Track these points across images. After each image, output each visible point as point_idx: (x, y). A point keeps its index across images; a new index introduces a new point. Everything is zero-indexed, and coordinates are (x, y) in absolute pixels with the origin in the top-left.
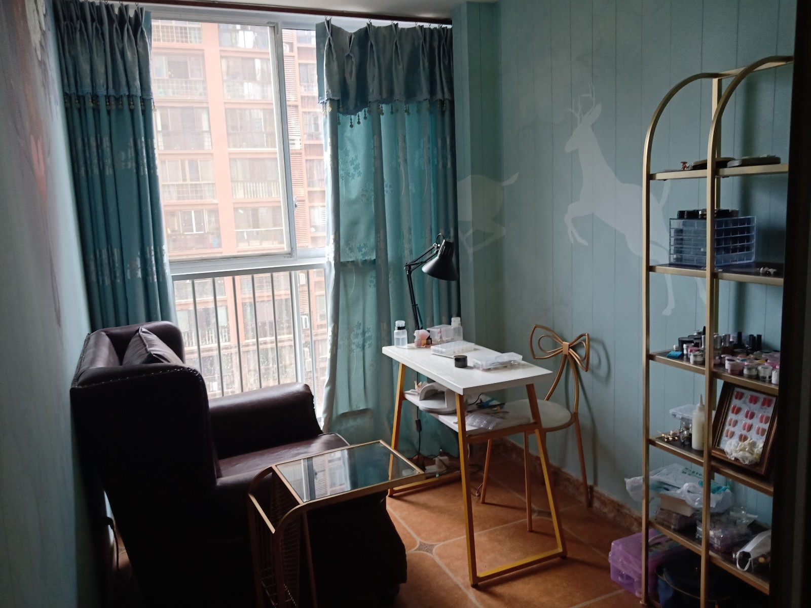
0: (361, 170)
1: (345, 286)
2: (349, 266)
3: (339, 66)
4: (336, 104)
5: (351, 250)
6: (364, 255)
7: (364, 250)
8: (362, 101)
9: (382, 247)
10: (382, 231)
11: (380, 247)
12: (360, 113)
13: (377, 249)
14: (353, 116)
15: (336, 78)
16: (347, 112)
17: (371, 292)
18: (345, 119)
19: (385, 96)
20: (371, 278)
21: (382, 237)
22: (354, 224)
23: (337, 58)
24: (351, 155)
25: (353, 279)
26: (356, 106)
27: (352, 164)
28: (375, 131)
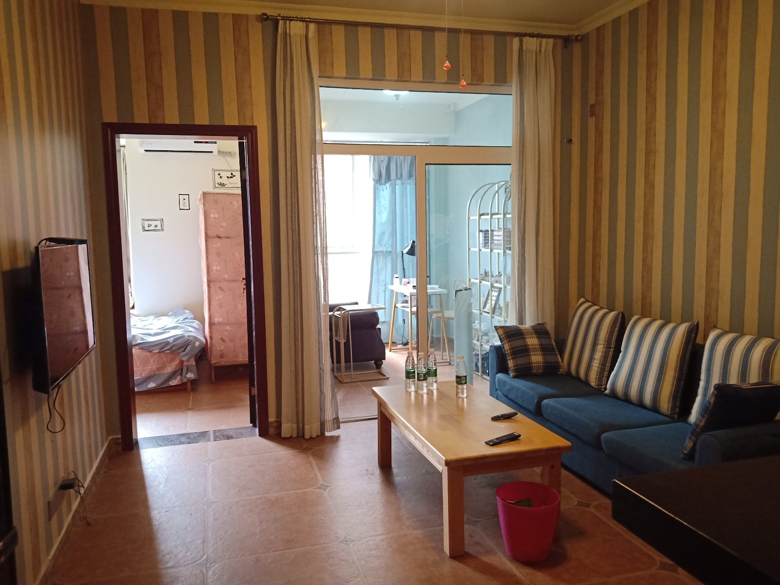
0: (387, 209)
1: (377, 262)
2: (380, 253)
3: (378, 165)
4: (376, 181)
5: (381, 246)
6: (386, 249)
7: (387, 246)
8: (388, 178)
9: (395, 244)
10: (394, 237)
11: (394, 245)
12: (387, 184)
13: (392, 246)
14: (384, 186)
15: (377, 170)
16: (381, 184)
17: (389, 266)
18: (381, 187)
19: (399, 177)
20: (389, 259)
21: (394, 240)
22: (383, 234)
23: (378, 162)
24: (383, 203)
25: (381, 259)
26: (386, 181)
27: (383, 207)
28: (393, 192)
